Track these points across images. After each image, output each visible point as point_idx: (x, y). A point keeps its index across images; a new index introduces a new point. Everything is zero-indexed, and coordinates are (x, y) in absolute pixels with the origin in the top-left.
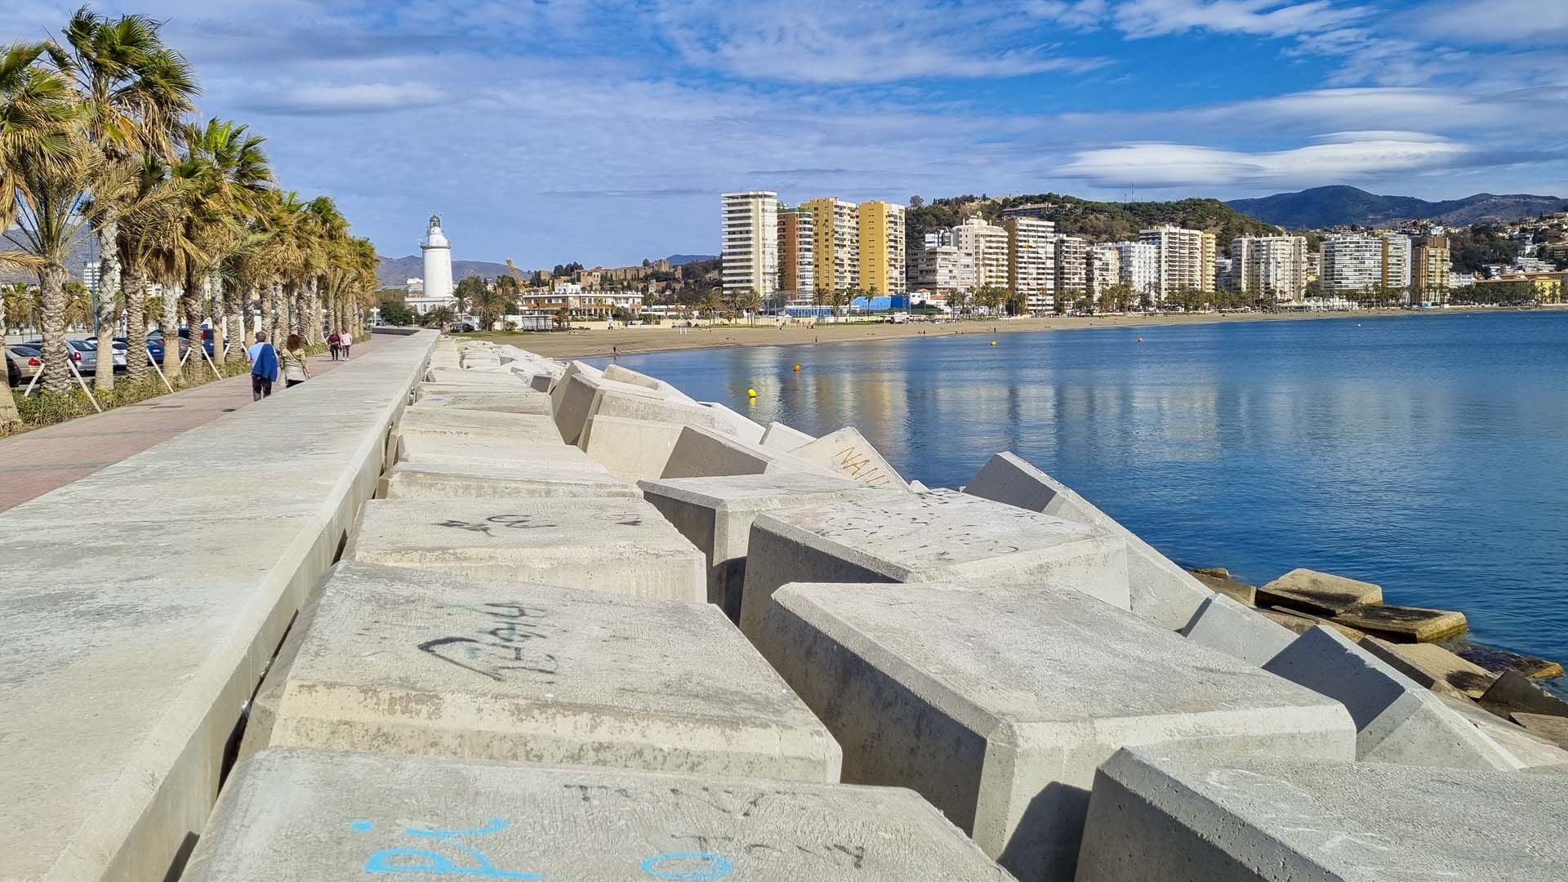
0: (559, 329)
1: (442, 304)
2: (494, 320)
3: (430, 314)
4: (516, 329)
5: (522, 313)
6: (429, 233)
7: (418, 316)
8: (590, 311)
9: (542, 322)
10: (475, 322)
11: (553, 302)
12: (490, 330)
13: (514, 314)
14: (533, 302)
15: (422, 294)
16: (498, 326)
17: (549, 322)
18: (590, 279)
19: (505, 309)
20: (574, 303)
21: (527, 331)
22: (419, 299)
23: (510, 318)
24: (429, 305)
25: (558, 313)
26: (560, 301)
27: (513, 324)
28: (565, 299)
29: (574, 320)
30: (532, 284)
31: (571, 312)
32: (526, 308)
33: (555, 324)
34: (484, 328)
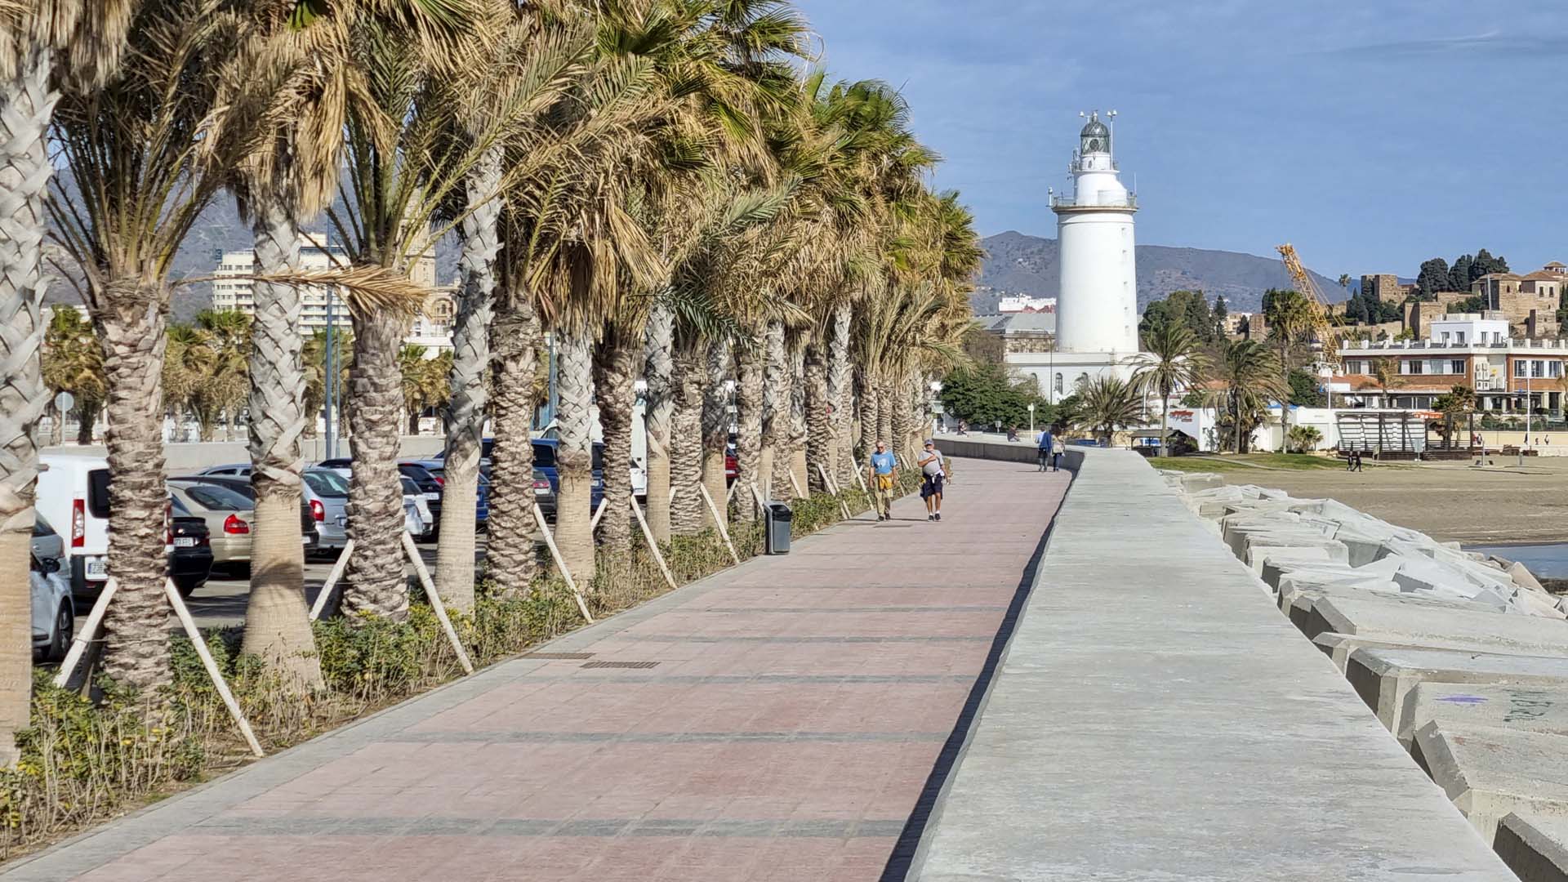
0: (1446, 451)
1: (1106, 372)
2: (1257, 422)
3: (1074, 400)
4: (1318, 449)
5: (1337, 400)
6: (1077, 171)
7: (1042, 406)
8: (1536, 398)
9: (1394, 431)
10: (1203, 425)
11: (1427, 369)
12: (1243, 450)
13: (1312, 404)
14: (1365, 368)
15: (1050, 342)
16: (1265, 439)
17: (1417, 431)
18: (1528, 302)
19: (1289, 390)
20: (1489, 376)
21: (1352, 457)
22: (1045, 358)
23: (1303, 416)
24: (1071, 377)
25: (1442, 404)
26: (1448, 369)
27: (1309, 434)
28: (1461, 362)
29: (1489, 424)
30: (1352, 316)
31: (1480, 399)
32: (1345, 388)
33: (1434, 436)
34: (1228, 444)
